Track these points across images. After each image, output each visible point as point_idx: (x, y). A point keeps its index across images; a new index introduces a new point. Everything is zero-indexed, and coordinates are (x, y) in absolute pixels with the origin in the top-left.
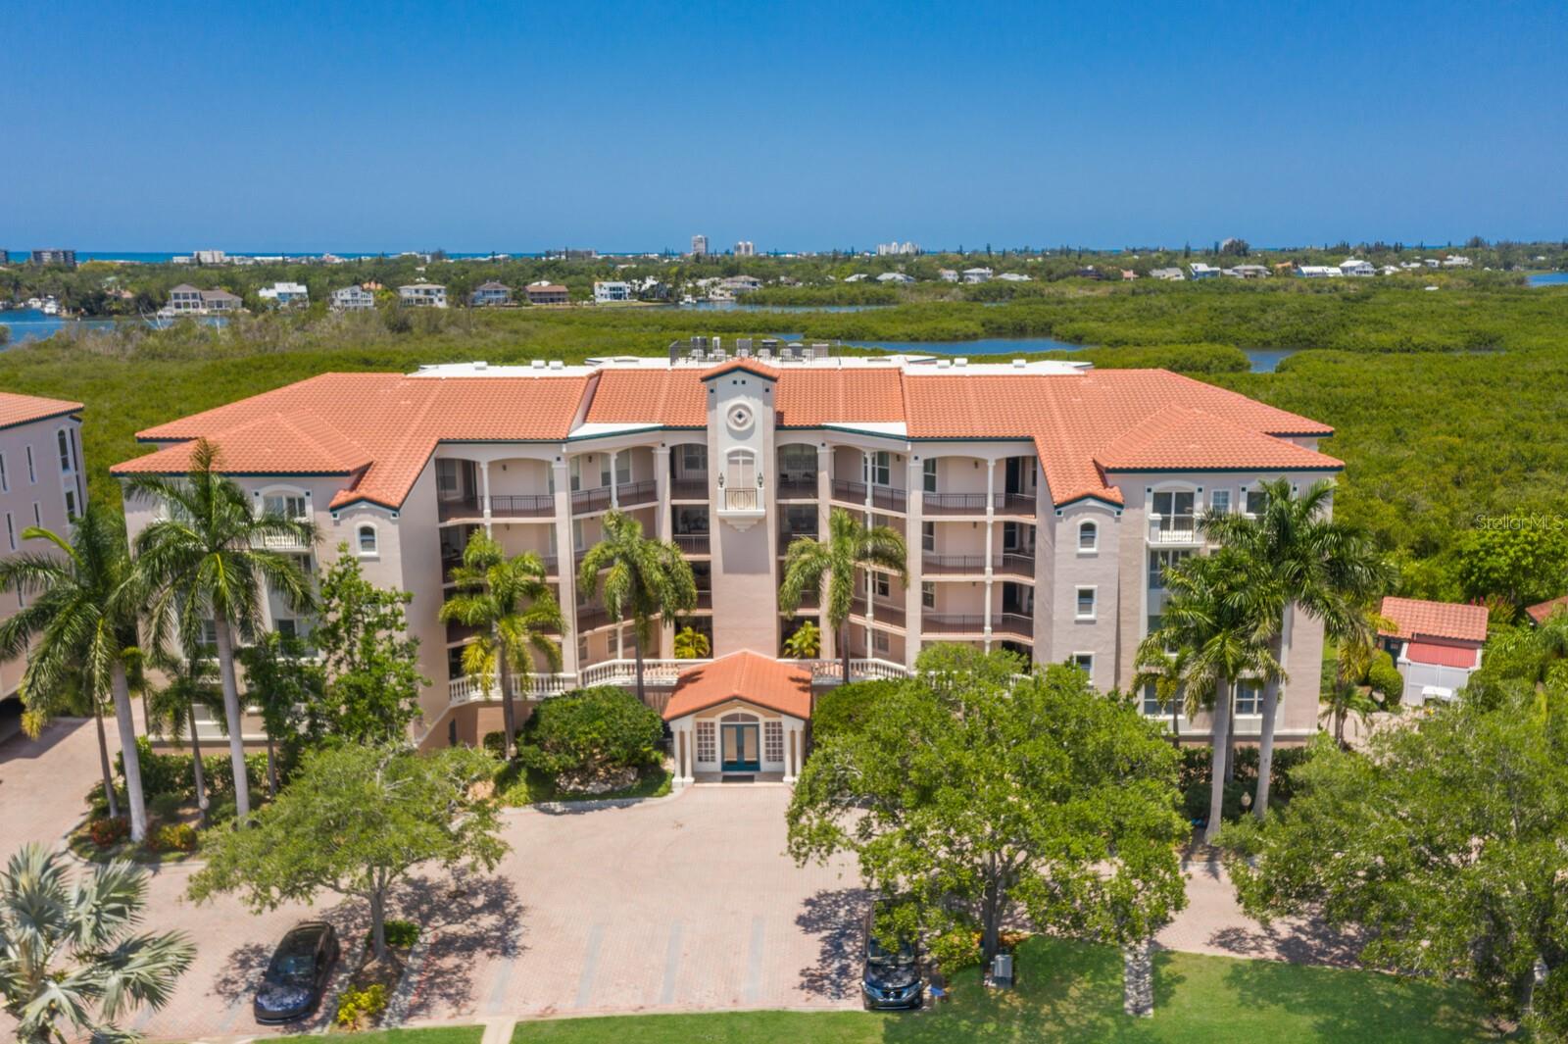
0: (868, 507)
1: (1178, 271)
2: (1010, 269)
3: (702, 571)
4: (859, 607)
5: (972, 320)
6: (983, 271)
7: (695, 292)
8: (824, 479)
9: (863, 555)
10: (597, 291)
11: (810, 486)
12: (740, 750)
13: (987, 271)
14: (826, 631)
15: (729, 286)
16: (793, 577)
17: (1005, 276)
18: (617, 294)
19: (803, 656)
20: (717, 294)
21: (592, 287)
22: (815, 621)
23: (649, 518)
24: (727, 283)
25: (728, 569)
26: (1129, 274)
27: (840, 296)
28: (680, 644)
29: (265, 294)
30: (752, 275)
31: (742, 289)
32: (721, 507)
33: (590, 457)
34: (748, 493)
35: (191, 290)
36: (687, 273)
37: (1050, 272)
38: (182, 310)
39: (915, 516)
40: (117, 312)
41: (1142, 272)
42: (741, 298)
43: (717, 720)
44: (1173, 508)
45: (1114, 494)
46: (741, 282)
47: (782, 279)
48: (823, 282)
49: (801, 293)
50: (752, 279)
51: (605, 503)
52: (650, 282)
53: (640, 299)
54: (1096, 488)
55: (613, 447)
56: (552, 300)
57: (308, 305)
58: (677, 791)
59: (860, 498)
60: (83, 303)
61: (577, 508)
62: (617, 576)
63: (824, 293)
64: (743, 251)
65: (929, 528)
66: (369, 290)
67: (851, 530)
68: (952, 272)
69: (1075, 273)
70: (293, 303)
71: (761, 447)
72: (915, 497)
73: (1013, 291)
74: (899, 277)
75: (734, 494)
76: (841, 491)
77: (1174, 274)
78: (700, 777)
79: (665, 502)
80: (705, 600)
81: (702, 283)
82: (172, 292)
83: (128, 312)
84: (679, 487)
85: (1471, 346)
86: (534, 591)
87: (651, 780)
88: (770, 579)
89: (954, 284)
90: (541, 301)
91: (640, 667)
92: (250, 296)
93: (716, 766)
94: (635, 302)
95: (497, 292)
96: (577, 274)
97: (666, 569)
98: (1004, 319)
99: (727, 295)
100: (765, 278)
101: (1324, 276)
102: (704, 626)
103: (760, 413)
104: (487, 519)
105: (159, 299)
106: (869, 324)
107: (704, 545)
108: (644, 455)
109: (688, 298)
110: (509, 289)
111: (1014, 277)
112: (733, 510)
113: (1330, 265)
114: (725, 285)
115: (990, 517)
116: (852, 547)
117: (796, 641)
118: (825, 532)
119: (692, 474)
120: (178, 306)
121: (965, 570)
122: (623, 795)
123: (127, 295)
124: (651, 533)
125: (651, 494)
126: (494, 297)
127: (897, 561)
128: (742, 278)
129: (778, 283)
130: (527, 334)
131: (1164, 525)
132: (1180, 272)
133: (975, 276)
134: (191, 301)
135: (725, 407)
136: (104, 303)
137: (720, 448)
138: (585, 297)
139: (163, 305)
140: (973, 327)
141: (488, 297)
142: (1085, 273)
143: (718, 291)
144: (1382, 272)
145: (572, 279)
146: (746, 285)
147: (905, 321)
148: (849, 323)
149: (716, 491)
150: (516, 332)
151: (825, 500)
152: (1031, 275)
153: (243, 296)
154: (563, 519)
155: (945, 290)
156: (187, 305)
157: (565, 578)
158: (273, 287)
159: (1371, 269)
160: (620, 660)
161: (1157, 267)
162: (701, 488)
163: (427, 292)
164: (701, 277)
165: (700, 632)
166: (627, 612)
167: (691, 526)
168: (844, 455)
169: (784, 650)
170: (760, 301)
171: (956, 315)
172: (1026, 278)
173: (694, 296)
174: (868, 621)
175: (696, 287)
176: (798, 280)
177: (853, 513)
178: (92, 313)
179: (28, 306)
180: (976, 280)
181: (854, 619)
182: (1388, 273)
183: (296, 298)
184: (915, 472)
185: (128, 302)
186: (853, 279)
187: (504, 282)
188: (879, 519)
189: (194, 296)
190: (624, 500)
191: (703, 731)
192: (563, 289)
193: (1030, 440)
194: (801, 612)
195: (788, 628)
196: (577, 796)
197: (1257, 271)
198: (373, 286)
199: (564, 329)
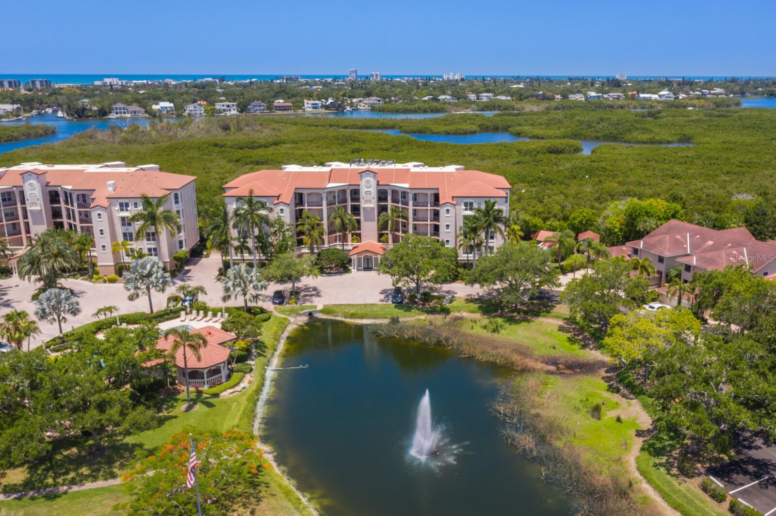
0: (400, 205)
1: (582, 95)
2: (501, 94)
3: (359, 221)
4: (398, 230)
5: (474, 124)
6: (488, 95)
7: (352, 105)
8: (389, 198)
9: (399, 217)
10: (306, 105)
11: (386, 200)
12: (368, 264)
13: (490, 94)
14: (390, 236)
15: (367, 102)
16: (381, 222)
17: (499, 97)
18: (315, 107)
19: (384, 242)
20: (361, 107)
21: (303, 103)
22: (387, 234)
23: (345, 207)
24: (366, 101)
25: (365, 220)
26: (559, 97)
27: (419, 108)
28: (353, 240)
29: (155, 107)
30: (378, 97)
31: (373, 104)
32: (363, 205)
33: (330, 192)
34: (370, 202)
35: (122, 106)
36: (347, 95)
37: (521, 95)
38: (119, 115)
39: (411, 207)
40: (90, 116)
41: (565, 97)
42: (373, 109)
43: (362, 257)
44: (469, 206)
45: (454, 202)
46: (373, 100)
47: (393, 98)
48: (412, 100)
49: (401, 107)
50: (378, 99)
51: (335, 204)
52: (330, 101)
53: (326, 109)
54: (450, 201)
55: (336, 190)
56: (285, 110)
57: (174, 112)
58: (353, 273)
59: (398, 203)
60: (76, 113)
61: (328, 205)
62: (338, 221)
63: (412, 107)
64: (375, 78)
65: (415, 211)
66: (200, 105)
67: (395, 211)
68: (474, 95)
69: (532, 96)
70: (168, 111)
71: (373, 190)
72: (411, 203)
73: (500, 106)
74: (448, 97)
75: (366, 201)
76: (394, 201)
77: (580, 97)
78: (358, 270)
79: (349, 204)
80: (359, 229)
81: (355, 100)
82: (114, 106)
83: (95, 116)
84: (353, 200)
85: (680, 141)
86: (318, 225)
87: (346, 270)
88: (376, 223)
89: (474, 102)
90: (280, 110)
91: (343, 245)
92: (148, 108)
93: (362, 268)
94: (323, 110)
95: (260, 106)
96: (296, 96)
97: (350, 220)
98: (489, 124)
99: (367, 106)
100: (384, 98)
101: (650, 99)
102: (359, 235)
103: (373, 182)
104: (306, 207)
105: (108, 110)
106: (429, 126)
107: (359, 215)
108: (344, 191)
109: (348, 108)
110: (265, 105)
111: (504, 98)
112: (366, 206)
113: (654, 93)
114: (365, 102)
115: (429, 208)
116: (395, 215)
117: (382, 239)
118: (389, 211)
119: (356, 196)
120: (117, 113)
121: (423, 221)
122: (340, 273)
123: (95, 108)
124: (346, 211)
125: (345, 201)
126: (258, 108)
127: (406, 218)
128: (374, 98)
129: (390, 101)
130: (279, 130)
131: (466, 209)
132: (583, 96)
133: (485, 97)
134: (123, 111)
135: (364, 180)
136: (85, 112)
137: (363, 190)
138: (300, 108)
139: (110, 112)
140: (474, 128)
141: (256, 108)
142: (537, 96)
143: (362, 105)
144: (678, 98)
145: (294, 99)
146: (375, 102)
147: (445, 125)
148: (420, 125)
149: (362, 201)
150: (274, 129)
151: (390, 204)
152: (512, 96)
153: (145, 108)
154: (325, 208)
155: (468, 105)
156: (121, 113)
157: (325, 222)
158: (158, 104)
159: (672, 96)
160: (338, 243)
161: (573, 93)
162: (358, 200)
163: (228, 106)
164: (354, 97)
165: (358, 237)
166: (340, 231)
167: (356, 210)
168: (395, 192)
169: (379, 241)
170: (382, 110)
171: (468, 122)
172: (509, 98)
173: (351, 107)
174: (400, 234)
175: (352, 103)
176: (400, 99)
177: (396, 206)
178: (80, 117)
179: (46, 112)
180: (485, 99)
181: (397, 233)
182: (680, 98)
183: (169, 109)
184: (411, 196)
185: (95, 111)
186: (426, 98)
187: (263, 101)
188: (403, 208)
189: (124, 109)
190: (339, 203)
191: (359, 259)
192: (290, 104)
193: (438, 189)
194: (384, 232)
195: (380, 236)
196: (329, 273)
197: (619, 96)
198: (202, 103)
199: (294, 128)
